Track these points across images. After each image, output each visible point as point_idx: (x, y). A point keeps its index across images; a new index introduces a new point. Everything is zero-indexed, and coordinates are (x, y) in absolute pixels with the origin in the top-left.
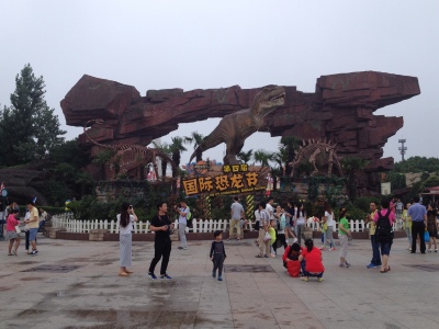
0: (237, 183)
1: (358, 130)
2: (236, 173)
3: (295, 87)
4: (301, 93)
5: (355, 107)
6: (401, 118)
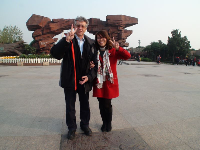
1: (118, 33)
3: (100, 19)
4: (102, 21)
5: (117, 26)
6: (132, 31)
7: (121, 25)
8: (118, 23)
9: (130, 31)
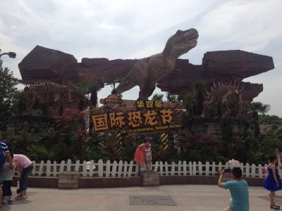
2: (150, 109)
4: (192, 65)
6: (262, 85)
8: (232, 69)
9: (257, 84)
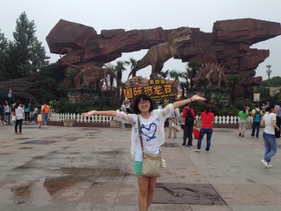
0: (158, 91)
2: (158, 85)
4: (203, 33)
5: (238, 43)
6: (268, 51)
7: (247, 39)
8: (239, 37)
9: (264, 50)
